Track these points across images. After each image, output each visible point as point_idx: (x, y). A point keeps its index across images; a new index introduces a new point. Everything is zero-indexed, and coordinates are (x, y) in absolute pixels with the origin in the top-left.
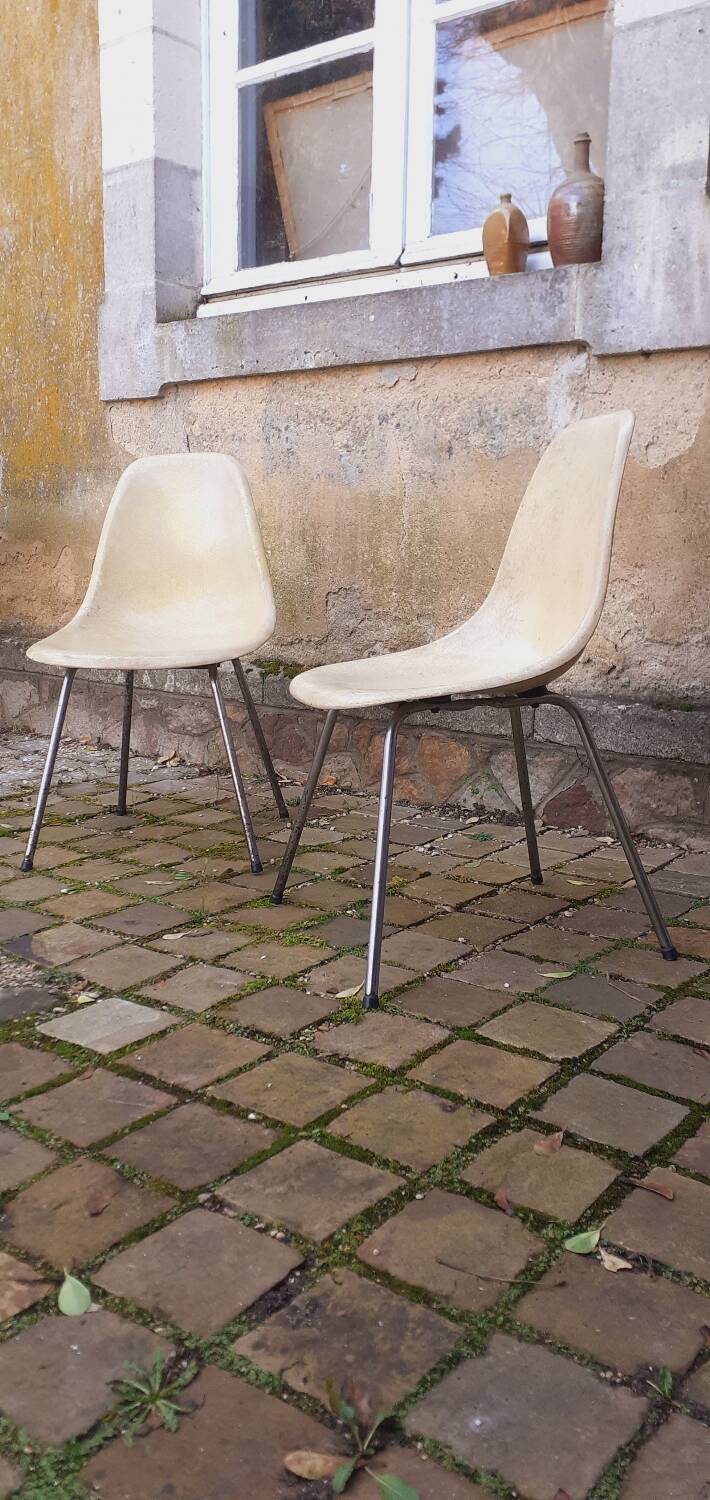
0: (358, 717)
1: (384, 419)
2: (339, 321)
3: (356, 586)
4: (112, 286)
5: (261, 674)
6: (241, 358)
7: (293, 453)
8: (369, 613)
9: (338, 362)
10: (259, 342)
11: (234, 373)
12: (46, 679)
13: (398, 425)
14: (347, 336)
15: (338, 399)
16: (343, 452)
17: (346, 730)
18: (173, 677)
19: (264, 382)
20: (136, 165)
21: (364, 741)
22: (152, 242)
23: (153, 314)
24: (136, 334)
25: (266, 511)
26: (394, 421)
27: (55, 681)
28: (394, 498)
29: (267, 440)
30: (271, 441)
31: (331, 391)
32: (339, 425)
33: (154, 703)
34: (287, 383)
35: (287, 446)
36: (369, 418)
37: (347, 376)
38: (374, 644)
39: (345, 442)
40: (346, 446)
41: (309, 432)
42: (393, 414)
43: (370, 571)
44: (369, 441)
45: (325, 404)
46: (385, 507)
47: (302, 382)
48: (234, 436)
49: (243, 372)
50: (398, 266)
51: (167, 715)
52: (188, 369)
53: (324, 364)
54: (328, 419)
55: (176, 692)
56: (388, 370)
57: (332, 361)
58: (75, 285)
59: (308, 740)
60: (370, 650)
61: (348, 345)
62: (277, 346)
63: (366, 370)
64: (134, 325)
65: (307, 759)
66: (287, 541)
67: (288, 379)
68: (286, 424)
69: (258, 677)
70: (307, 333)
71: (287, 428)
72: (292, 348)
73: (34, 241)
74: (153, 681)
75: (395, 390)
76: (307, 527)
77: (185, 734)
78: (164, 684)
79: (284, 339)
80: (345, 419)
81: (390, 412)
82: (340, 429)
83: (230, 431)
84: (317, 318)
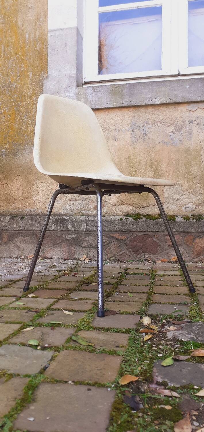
0: (187, 232)
1: (191, 122)
2: (172, 87)
3: (179, 183)
4: (52, 71)
5: (134, 219)
6: (122, 100)
7: (146, 135)
8: (186, 192)
9: (171, 101)
10: (131, 94)
11: (118, 105)
12: (7, 232)
13: (198, 124)
14: (176, 93)
15: (168, 116)
16: (172, 134)
17: (181, 238)
18: (85, 224)
19: (131, 109)
20: (67, 29)
21: (190, 241)
22: (75, 57)
23: (75, 83)
24: (65, 91)
25: (132, 157)
26: (196, 123)
27: (12, 233)
28: (197, 150)
29: (133, 130)
30: (135, 131)
31: (164, 113)
32: (169, 124)
33: (74, 236)
34: (143, 110)
35: (144, 132)
36: (183, 122)
37: (173, 107)
38: (188, 204)
39: (172, 130)
40: (172, 132)
41: (154, 127)
42: (195, 120)
43: (186, 177)
44: (184, 130)
45: (162, 117)
46: (193, 153)
47: (150, 110)
48: (116, 129)
49: (123, 105)
50: (179, 75)
51: (81, 241)
52: (94, 104)
53: (164, 102)
54: (164, 122)
55: (87, 230)
56: (192, 105)
57: (168, 101)
58: (28, 72)
59: (160, 243)
60: (186, 206)
61: (176, 96)
62: (141, 96)
63: (181, 105)
64: (64, 87)
65: (160, 251)
66: (143, 168)
67: (143, 108)
68: (143, 125)
69: (133, 220)
70: (156, 91)
71: (143, 126)
72: (149, 96)
73: (4, 54)
74: (73, 226)
75: (195, 112)
76: (153, 161)
77: (92, 248)
78: (80, 228)
79: (145, 93)
80: (172, 122)
81: (193, 119)
82: (169, 126)
83: (114, 128)
84: (161, 86)
